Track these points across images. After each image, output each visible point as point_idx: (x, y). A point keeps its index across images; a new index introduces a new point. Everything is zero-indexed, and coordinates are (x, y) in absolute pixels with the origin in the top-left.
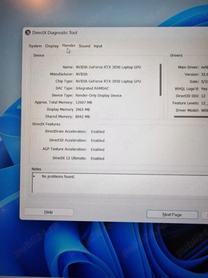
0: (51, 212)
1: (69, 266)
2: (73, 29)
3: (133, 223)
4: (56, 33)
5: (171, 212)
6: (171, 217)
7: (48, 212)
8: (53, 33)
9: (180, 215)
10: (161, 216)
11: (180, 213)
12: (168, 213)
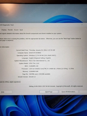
0: (4, 92)
1: (11, 112)
2: (12, 24)
3: (35, 95)
4: (5, 25)
5: (48, 91)
6: (49, 93)
7: (2, 92)
8: (4, 25)
9: (52, 92)
10: (45, 92)
11: (52, 91)
12: (47, 91)
